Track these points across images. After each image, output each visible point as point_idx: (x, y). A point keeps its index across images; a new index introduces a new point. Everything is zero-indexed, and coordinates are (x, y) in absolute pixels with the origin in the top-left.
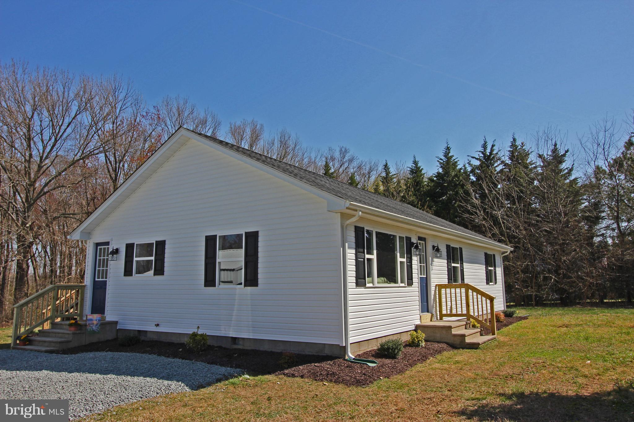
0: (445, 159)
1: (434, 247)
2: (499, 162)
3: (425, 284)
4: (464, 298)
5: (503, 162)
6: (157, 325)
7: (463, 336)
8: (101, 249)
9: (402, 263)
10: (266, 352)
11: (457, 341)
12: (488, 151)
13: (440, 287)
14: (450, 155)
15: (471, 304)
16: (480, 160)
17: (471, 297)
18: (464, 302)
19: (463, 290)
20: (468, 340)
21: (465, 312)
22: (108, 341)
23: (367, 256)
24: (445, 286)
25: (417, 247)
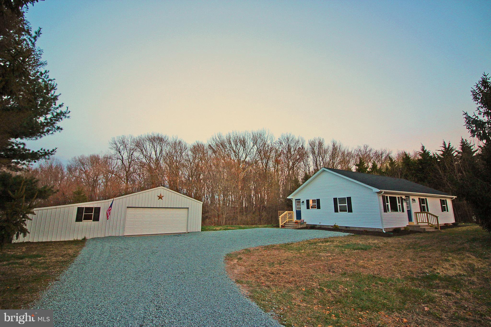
0: (422, 152)
1: (412, 199)
2: (454, 151)
3: (409, 212)
4: (426, 217)
5: (457, 151)
6: (320, 223)
7: (425, 229)
8: (297, 201)
9: (399, 205)
10: (357, 231)
11: (422, 231)
12: (447, 146)
13: (416, 213)
14: (425, 149)
15: (429, 218)
16: (442, 151)
17: (429, 217)
18: (426, 218)
19: (425, 214)
20: (426, 230)
21: (427, 222)
22: (305, 227)
23: (387, 204)
24: (418, 213)
25: (405, 200)
